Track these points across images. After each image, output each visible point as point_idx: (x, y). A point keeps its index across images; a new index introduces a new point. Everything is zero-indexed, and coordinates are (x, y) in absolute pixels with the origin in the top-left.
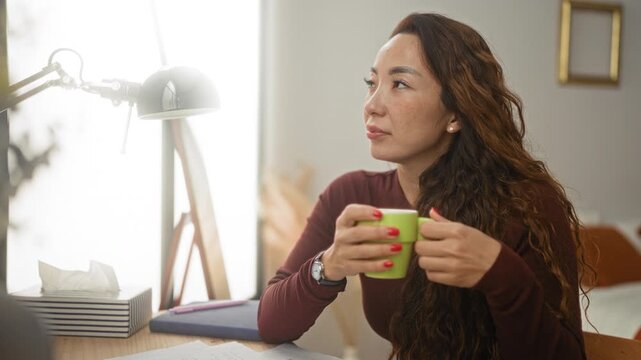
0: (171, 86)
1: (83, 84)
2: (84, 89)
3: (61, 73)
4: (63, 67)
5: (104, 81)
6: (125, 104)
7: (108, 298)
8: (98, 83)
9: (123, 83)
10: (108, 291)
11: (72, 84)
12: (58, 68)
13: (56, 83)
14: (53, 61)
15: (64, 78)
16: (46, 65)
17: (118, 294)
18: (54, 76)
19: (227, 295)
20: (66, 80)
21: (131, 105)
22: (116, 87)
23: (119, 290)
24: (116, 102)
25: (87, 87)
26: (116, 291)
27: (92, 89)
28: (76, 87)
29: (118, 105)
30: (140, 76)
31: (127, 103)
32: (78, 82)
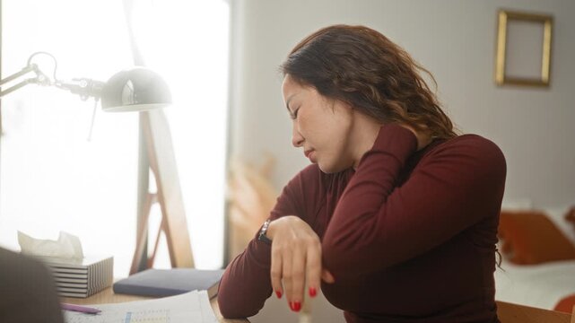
0: (130, 84)
1: (57, 81)
2: (58, 86)
3: (38, 72)
4: (40, 68)
5: (74, 80)
6: (92, 99)
7: (73, 264)
8: (68, 80)
9: (90, 81)
10: (73, 258)
11: (47, 81)
12: (36, 69)
13: (33, 81)
14: (32, 62)
15: (40, 76)
16: (25, 65)
17: (82, 261)
18: (32, 75)
19: (191, 265)
20: (41, 78)
21: (97, 100)
22: (83, 85)
23: (83, 257)
24: (84, 97)
25: (60, 85)
26: (80, 257)
27: (64, 86)
28: (50, 85)
29: (85, 100)
30: (104, 76)
31: (93, 98)
32: (53, 81)
